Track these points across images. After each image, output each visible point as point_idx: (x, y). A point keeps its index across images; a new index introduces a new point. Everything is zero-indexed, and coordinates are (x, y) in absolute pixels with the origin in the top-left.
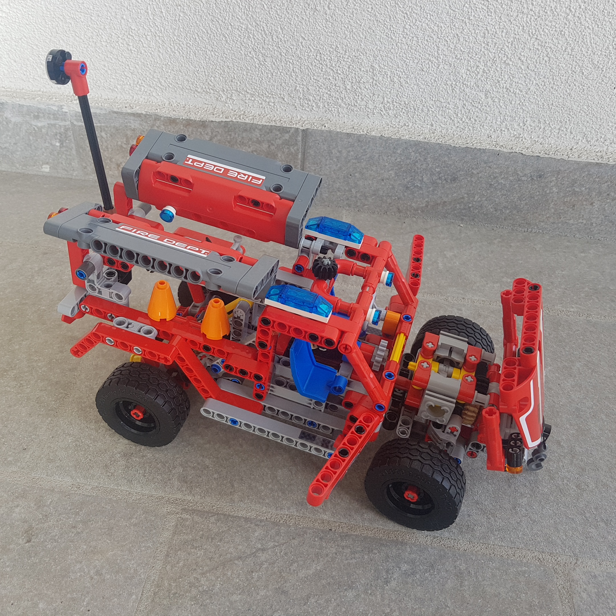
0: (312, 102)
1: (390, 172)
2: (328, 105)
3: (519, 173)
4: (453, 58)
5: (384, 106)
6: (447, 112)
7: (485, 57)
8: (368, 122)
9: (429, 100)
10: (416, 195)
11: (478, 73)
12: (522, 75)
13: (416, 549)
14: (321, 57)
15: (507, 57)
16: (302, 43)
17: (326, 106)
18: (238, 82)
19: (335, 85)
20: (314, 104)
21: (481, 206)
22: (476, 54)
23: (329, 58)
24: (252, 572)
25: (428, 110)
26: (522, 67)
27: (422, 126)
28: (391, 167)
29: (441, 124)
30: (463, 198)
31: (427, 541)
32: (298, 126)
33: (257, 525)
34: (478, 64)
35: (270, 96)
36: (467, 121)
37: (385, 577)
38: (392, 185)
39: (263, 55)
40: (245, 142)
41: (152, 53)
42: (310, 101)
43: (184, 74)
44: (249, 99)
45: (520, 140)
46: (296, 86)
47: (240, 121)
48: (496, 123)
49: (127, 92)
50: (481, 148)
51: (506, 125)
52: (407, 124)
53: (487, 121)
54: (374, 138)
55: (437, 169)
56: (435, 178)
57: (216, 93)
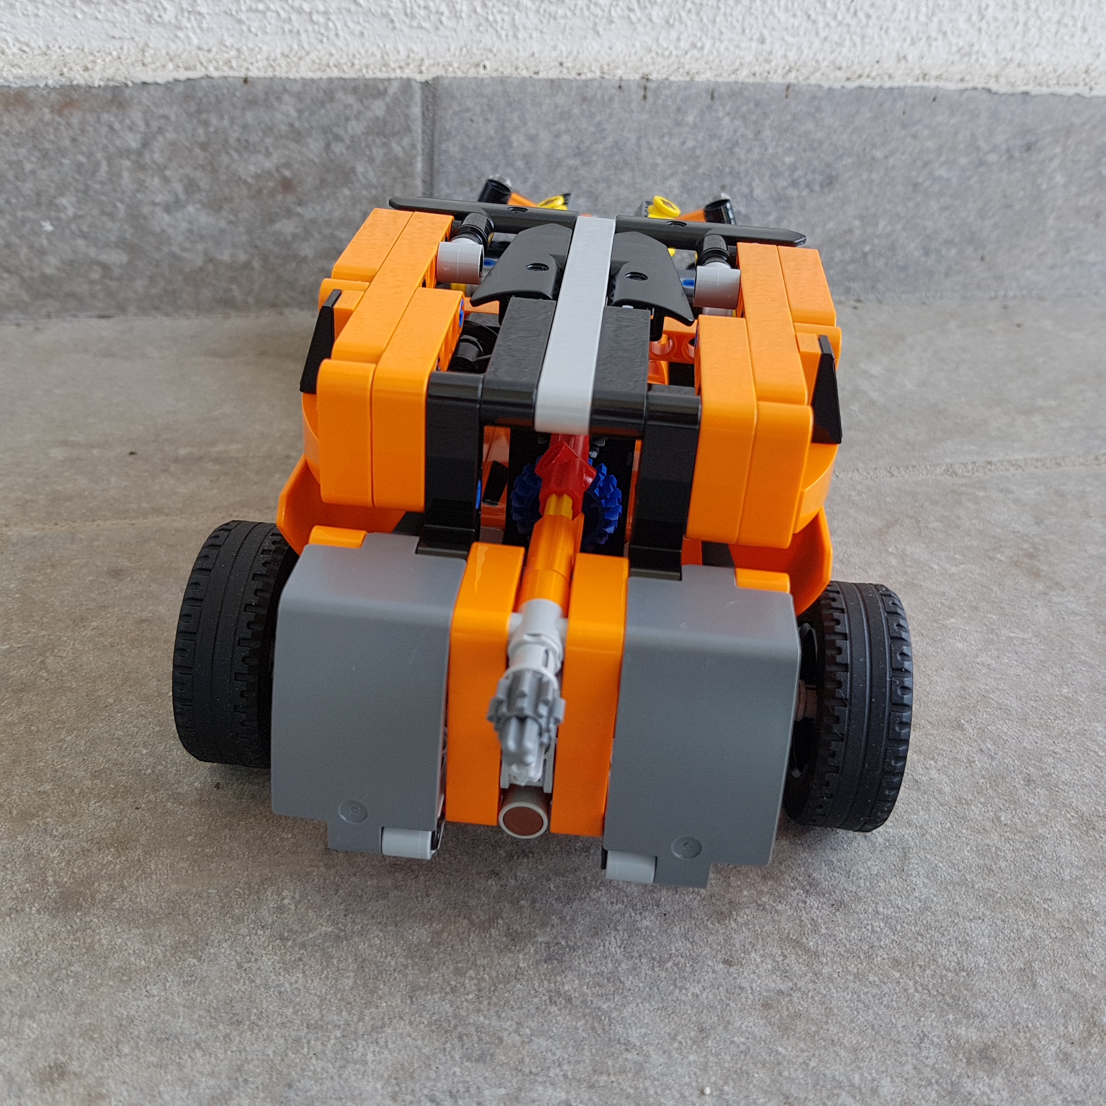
3: (981, 143)
8: (598, 47)
29: (784, 33)
32: (407, 73)
47: (232, 73)
50: (893, 85)
55: (786, 159)
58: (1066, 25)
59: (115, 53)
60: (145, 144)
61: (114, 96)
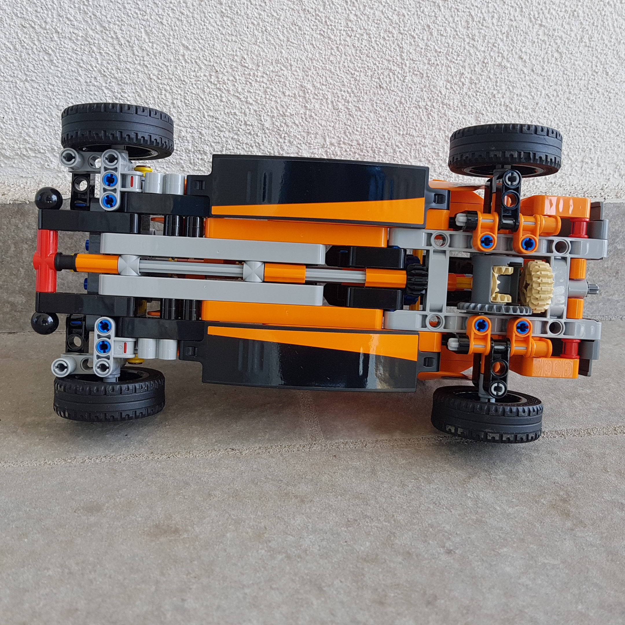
58: (587, 163)
59: (22, 185)
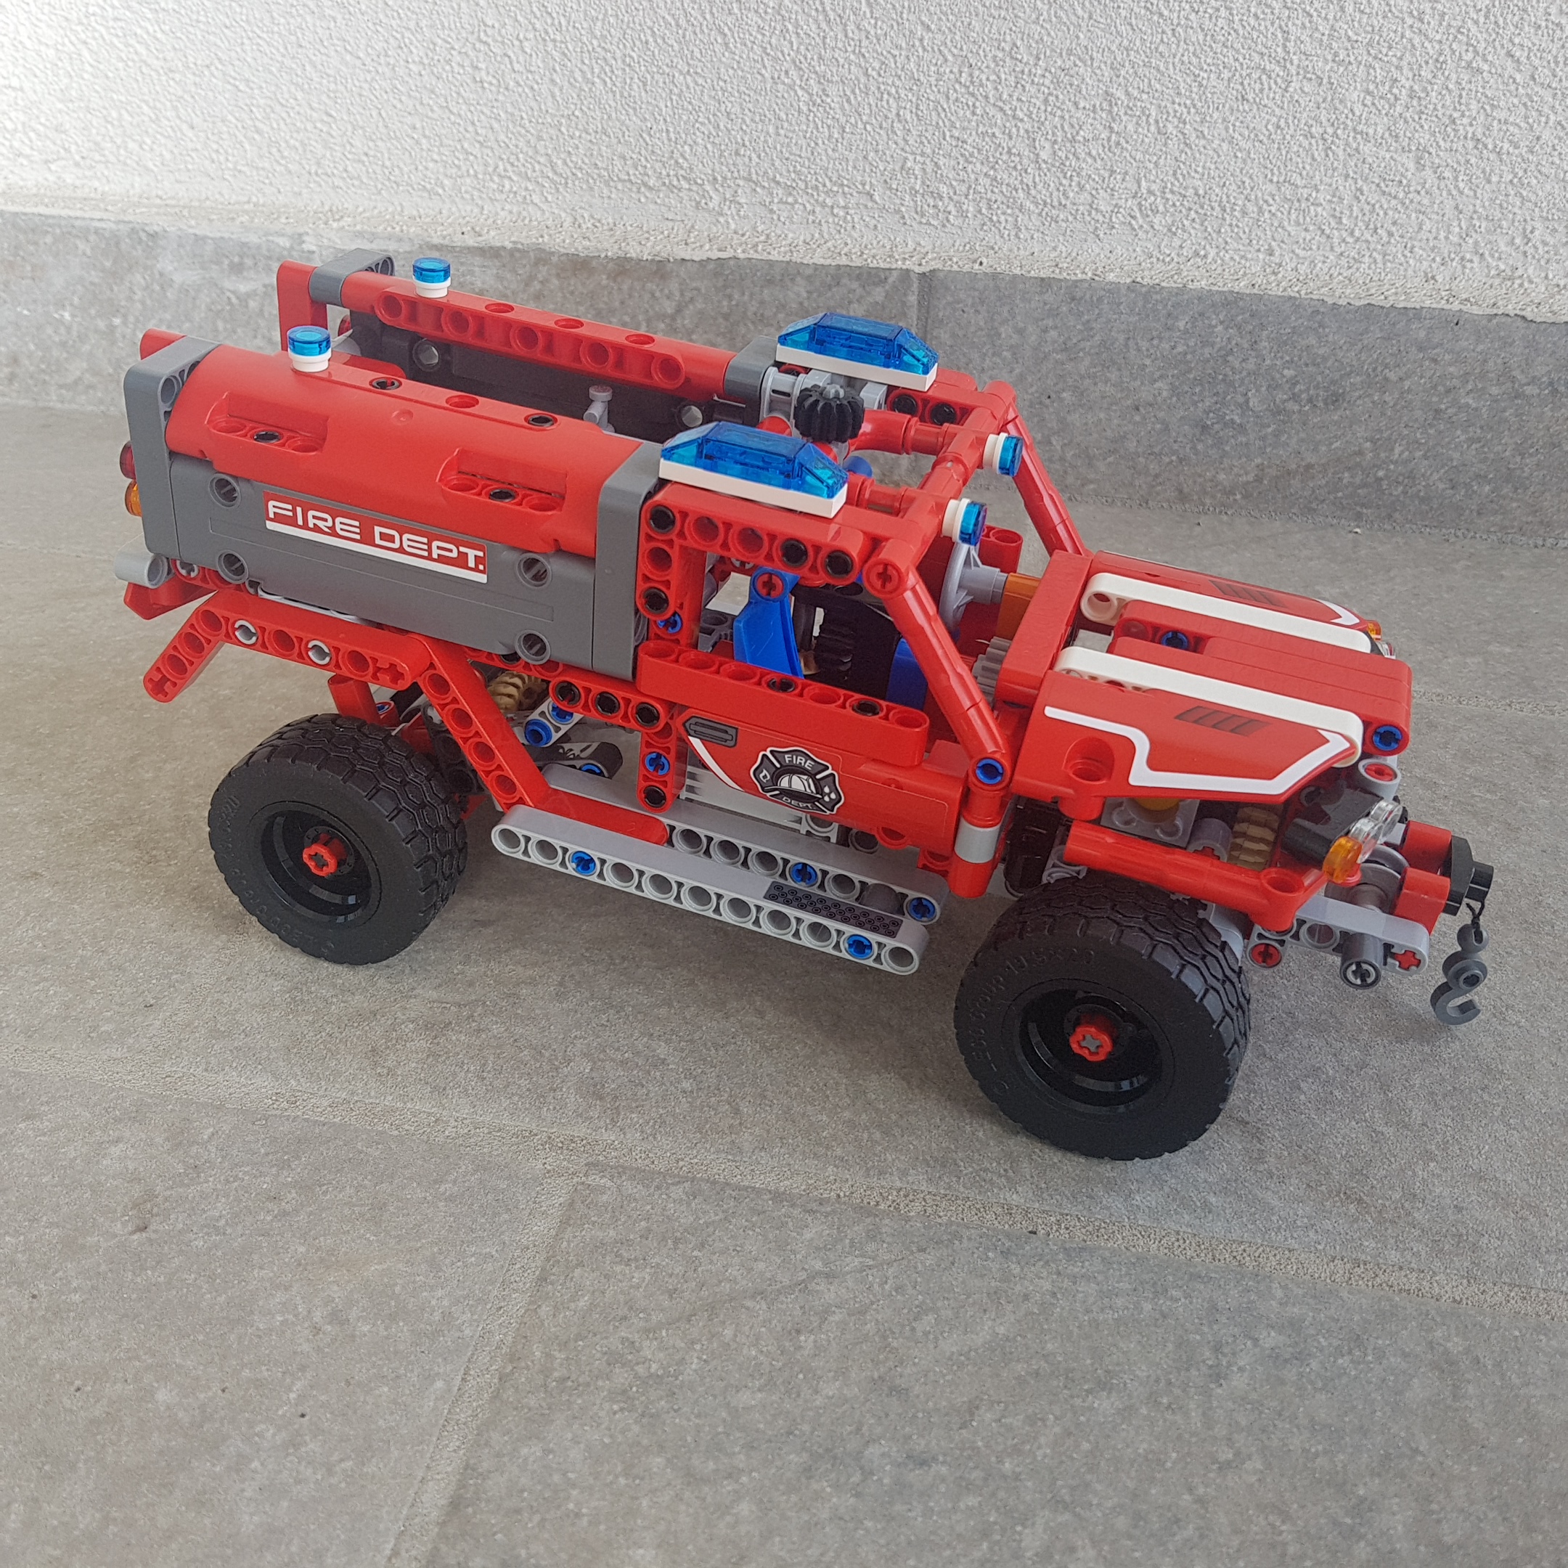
0: (946, 200)
1: (1157, 385)
2: (990, 208)
3: (1516, 373)
4: (1326, 61)
5: (1140, 204)
6: (1313, 213)
7: (1413, 55)
8: (1097, 251)
9: (1261, 179)
10: (1227, 448)
11: (1396, 99)
12: (1516, 101)
13: (1301, 1292)
14: (971, 75)
15: (1476, 52)
16: (921, 40)
17: (984, 211)
18: (754, 156)
19: (1009, 152)
20: (951, 208)
21: (1411, 476)
22: (1390, 48)
23: (993, 77)
24: (798, 1332)
25: (1261, 211)
26: (1518, 77)
27: (1242, 257)
28: (1159, 369)
29: (1295, 247)
30: (1360, 453)
31: (1332, 1273)
32: (908, 265)
33: (811, 1212)
34: (1396, 74)
35: (835, 189)
36: (1367, 236)
37: (1210, 1363)
38: (1163, 422)
39: (821, 78)
40: (768, 313)
41: (536, 87)
42: (941, 198)
43: (614, 141)
44: (781, 201)
45: (1516, 286)
46: (906, 158)
47: (756, 256)
48: (1447, 238)
49: (467, 196)
50: (1409, 305)
51: (1476, 243)
52: (1202, 253)
53: (1423, 235)
54: (1113, 289)
55: (1286, 372)
56: (1280, 396)
57: (694, 188)
60: (679, 310)
61: (658, 269)
